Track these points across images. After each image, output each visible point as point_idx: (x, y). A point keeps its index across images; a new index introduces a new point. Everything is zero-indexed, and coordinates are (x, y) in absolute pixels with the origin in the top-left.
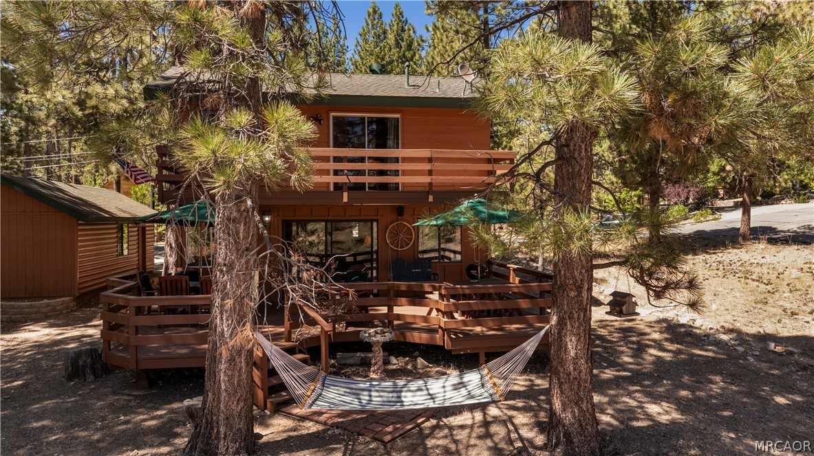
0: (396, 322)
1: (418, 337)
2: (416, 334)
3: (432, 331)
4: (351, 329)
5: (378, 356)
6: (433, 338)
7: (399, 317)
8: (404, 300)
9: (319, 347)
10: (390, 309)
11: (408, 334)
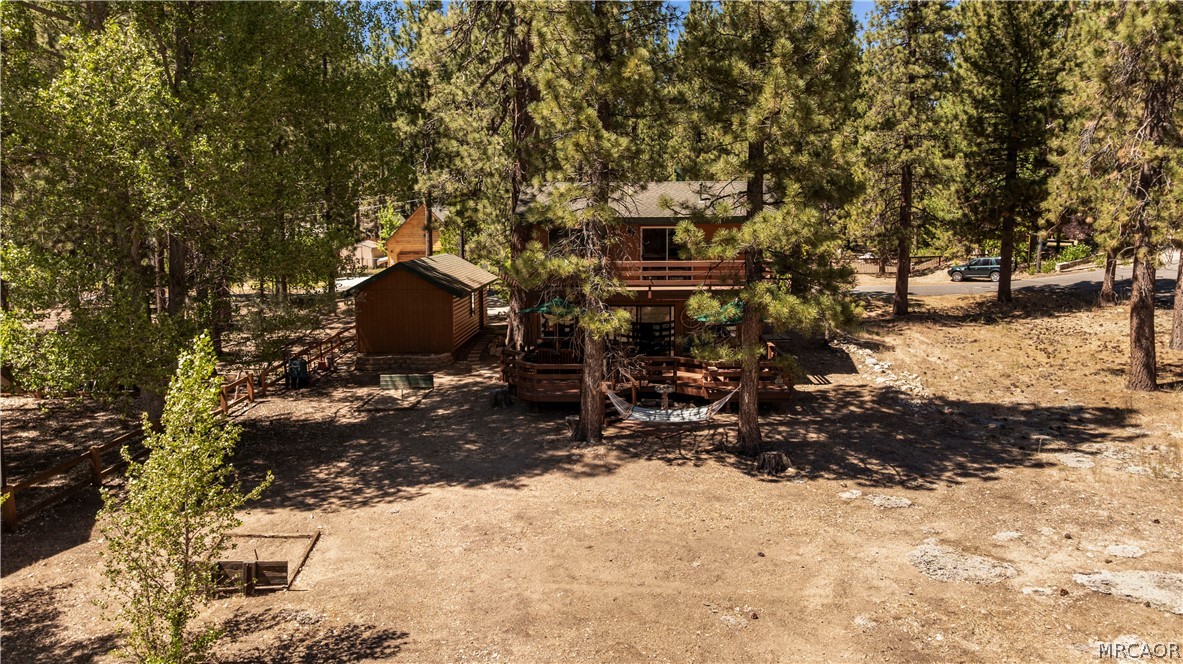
0: (679, 382)
1: (691, 391)
2: (690, 389)
3: (699, 387)
4: (651, 385)
5: (666, 401)
6: (699, 392)
7: (680, 378)
8: (682, 368)
9: (631, 394)
10: (675, 373)
11: (685, 389)
